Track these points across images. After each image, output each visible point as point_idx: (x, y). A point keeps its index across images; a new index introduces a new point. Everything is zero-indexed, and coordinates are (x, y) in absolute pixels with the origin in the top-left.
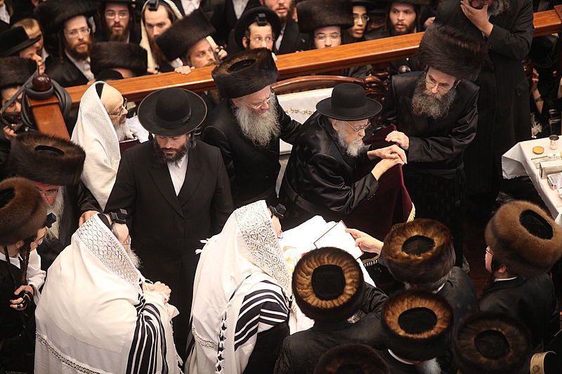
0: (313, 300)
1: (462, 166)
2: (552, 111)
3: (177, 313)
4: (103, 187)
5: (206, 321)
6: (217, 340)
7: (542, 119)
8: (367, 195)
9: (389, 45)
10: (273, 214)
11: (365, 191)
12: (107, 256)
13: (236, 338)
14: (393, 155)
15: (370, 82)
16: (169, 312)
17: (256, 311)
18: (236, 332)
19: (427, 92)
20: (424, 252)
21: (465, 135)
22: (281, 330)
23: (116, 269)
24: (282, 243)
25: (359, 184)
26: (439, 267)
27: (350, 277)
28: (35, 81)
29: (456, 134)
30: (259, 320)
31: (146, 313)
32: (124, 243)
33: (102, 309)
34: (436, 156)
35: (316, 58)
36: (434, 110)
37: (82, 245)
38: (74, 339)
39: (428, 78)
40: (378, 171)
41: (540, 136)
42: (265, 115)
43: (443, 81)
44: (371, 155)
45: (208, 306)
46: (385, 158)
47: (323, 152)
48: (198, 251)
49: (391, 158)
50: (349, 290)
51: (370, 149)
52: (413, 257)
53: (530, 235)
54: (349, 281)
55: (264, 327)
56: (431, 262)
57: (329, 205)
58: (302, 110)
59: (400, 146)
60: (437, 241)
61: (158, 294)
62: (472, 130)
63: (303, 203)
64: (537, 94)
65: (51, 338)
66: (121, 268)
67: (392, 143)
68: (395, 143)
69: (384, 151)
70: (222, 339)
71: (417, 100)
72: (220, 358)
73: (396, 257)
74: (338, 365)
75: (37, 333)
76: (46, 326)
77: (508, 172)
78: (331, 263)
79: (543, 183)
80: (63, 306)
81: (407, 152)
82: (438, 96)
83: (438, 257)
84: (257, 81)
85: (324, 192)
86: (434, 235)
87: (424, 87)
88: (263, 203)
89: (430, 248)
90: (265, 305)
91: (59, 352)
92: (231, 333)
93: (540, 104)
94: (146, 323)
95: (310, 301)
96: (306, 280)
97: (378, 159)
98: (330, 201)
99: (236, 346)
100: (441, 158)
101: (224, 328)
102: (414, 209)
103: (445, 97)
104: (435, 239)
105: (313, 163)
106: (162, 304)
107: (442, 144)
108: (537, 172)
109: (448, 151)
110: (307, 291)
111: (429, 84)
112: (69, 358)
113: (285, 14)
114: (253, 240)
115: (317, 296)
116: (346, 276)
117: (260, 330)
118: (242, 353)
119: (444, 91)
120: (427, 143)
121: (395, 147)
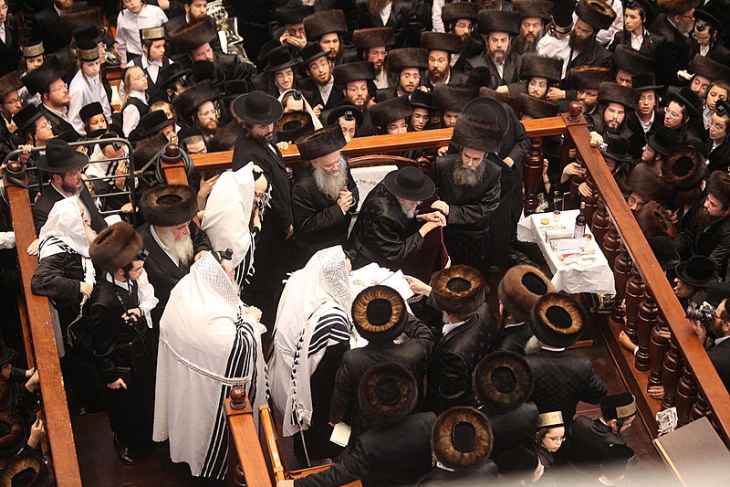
0: (366, 325)
1: (488, 229)
2: (556, 193)
3: (266, 330)
4: (240, 238)
5: (287, 335)
6: (294, 349)
7: (549, 198)
8: (414, 248)
9: (437, 135)
10: (347, 256)
11: (413, 245)
12: (216, 283)
13: (310, 349)
14: (437, 219)
15: (421, 163)
16: (260, 329)
17: (328, 329)
18: (311, 344)
19: (465, 166)
20: (463, 291)
21: (491, 203)
22: (344, 345)
23: (222, 294)
24: (351, 279)
25: (409, 240)
26: (472, 304)
27: (396, 309)
28: (168, 149)
29: (484, 203)
30: (329, 336)
31: (243, 329)
32: (230, 275)
33: (210, 324)
34: (469, 219)
35: (381, 142)
36: (472, 180)
37: (198, 275)
38: (187, 344)
39: (464, 156)
40: (424, 231)
41: (546, 211)
42: (336, 175)
43: (476, 156)
44: (419, 218)
45: (290, 323)
46: (430, 221)
47: (385, 214)
48: (284, 281)
49: (434, 221)
50: (394, 319)
51: (419, 214)
52: (454, 294)
53: (523, 286)
54: (395, 312)
55: (332, 342)
56: (467, 300)
57: (386, 255)
58: (369, 181)
59: (442, 212)
60: (474, 284)
61: (253, 315)
62: (497, 200)
63: (366, 252)
64: (546, 178)
65: (170, 343)
66: (226, 294)
67: (435, 210)
68: (438, 210)
69: (429, 216)
70: (298, 349)
71: (457, 173)
72: (296, 363)
73: (441, 291)
74: (377, 380)
75: (160, 338)
76: (167, 334)
77: (522, 237)
78: (383, 297)
79: (547, 247)
80: (181, 319)
81: (447, 217)
82: (473, 168)
83: (473, 297)
84: (326, 147)
85: (383, 245)
86: (472, 279)
87: (461, 162)
88: (340, 247)
89: (468, 289)
90: (335, 326)
91: (176, 354)
92: (306, 345)
93: (548, 186)
94: (243, 337)
95: (363, 326)
96: (363, 309)
97: (425, 222)
98: (387, 251)
99: (309, 355)
100: (473, 222)
101: (301, 340)
102: (449, 261)
103: (478, 168)
104: (472, 282)
105: (378, 222)
106: (255, 322)
107: (474, 210)
108: (543, 238)
109: (478, 215)
110: (362, 317)
111: (465, 159)
112: (183, 359)
113: (362, 103)
114: (330, 274)
115: (369, 322)
116: (393, 308)
117: (329, 345)
118: (312, 361)
119: (478, 163)
120: (462, 209)
121: (438, 213)
